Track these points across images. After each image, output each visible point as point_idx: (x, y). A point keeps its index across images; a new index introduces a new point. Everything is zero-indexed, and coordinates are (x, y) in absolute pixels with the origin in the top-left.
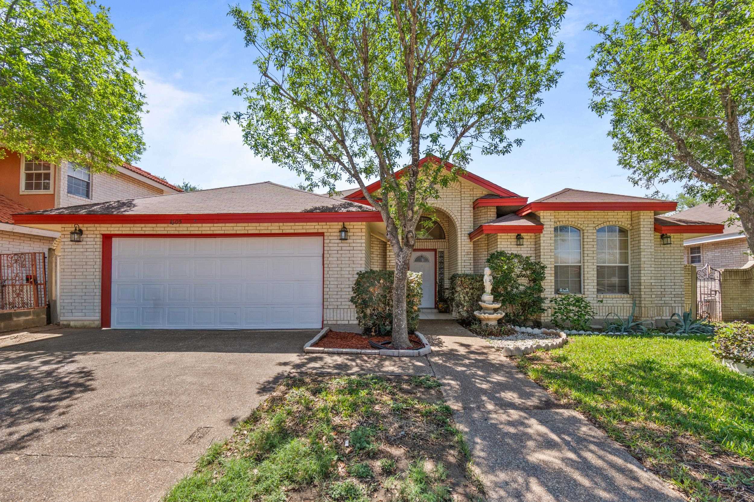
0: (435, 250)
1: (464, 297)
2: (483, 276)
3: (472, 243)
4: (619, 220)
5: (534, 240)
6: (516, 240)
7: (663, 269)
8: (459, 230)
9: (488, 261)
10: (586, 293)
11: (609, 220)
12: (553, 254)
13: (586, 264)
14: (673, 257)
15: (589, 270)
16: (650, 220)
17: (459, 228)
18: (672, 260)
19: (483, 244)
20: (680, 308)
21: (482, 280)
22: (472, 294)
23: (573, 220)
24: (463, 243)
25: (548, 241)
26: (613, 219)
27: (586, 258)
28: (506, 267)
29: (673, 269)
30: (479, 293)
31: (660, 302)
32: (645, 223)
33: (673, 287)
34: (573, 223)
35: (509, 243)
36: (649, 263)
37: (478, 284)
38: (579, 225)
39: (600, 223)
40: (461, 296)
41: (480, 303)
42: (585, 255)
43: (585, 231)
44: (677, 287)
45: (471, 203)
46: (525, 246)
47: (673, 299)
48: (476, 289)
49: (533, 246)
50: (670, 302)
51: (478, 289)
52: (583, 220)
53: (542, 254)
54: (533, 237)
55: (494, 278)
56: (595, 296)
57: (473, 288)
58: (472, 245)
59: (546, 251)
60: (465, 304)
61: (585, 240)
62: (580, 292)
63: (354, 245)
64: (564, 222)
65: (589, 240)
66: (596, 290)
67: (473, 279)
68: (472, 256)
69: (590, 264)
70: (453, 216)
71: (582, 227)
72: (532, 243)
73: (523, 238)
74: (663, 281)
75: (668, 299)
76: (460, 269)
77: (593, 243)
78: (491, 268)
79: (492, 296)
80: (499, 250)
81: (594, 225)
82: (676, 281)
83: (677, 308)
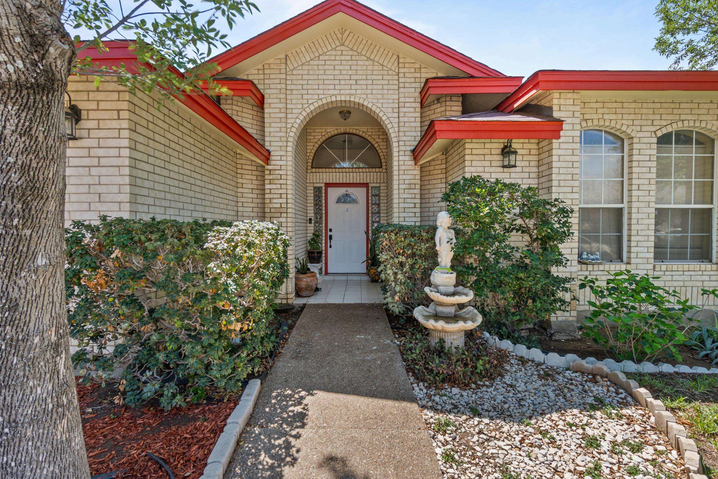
0: (366, 185)
1: (395, 274)
2: (435, 229)
3: (418, 168)
4: (702, 118)
5: (536, 158)
6: (500, 157)
8: (395, 145)
9: (446, 198)
10: (633, 261)
11: (683, 117)
12: (577, 183)
13: (634, 205)
15: (640, 216)
17: (395, 140)
19: (438, 169)
21: (433, 238)
22: (412, 267)
23: (613, 117)
24: (402, 168)
25: (568, 158)
27: (634, 193)
28: (486, 210)
30: (425, 264)
34: (613, 124)
35: (487, 164)
37: (423, 246)
38: (624, 128)
39: (664, 123)
40: (389, 272)
41: (427, 289)
42: (634, 187)
43: (635, 140)
45: (417, 94)
46: (518, 169)
48: (421, 256)
49: (535, 170)
51: (425, 257)
52: (632, 117)
53: (555, 183)
54: (533, 152)
55: (458, 232)
56: (651, 266)
57: (413, 255)
58: (417, 172)
59: (562, 177)
60: (398, 289)
61: (635, 158)
62: (620, 258)
63: (101, 152)
64: (596, 122)
65: (641, 158)
66: (652, 255)
67: (413, 235)
68: (418, 191)
69: (644, 205)
70: (384, 118)
71: (629, 131)
72: (533, 164)
73: (515, 153)
76: (396, 215)
77: (649, 164)
78: (451, 211)
79: (454, 275)
80: (468, 176)
81: (653, 129)
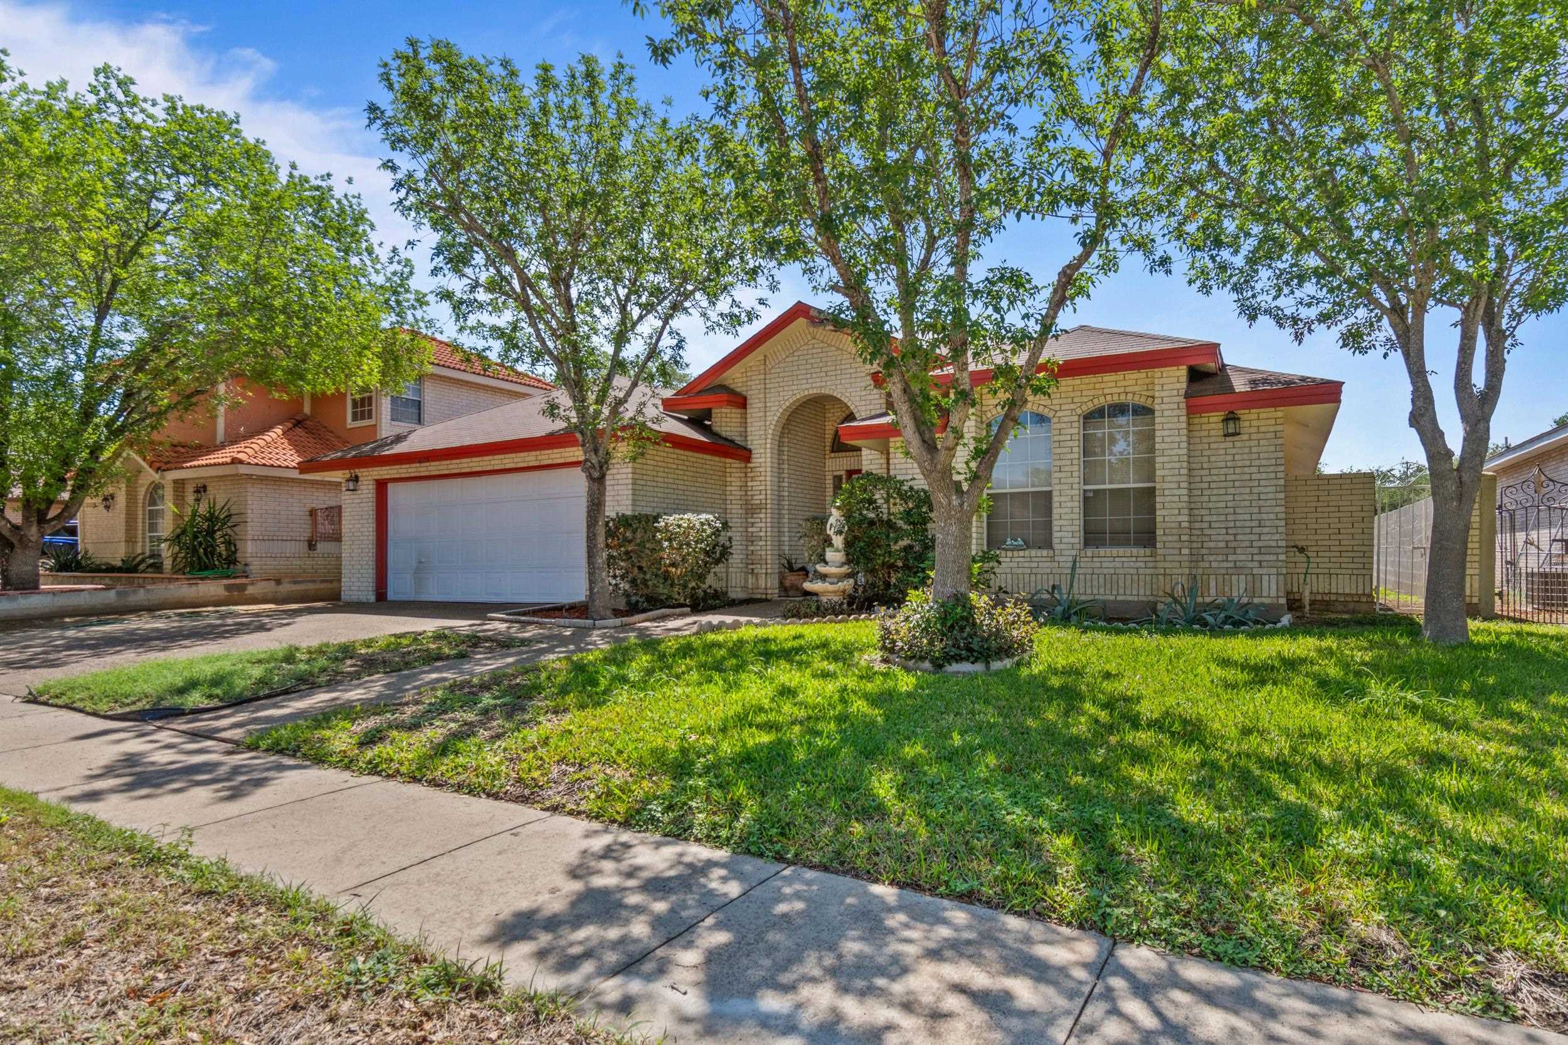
4: (1128, 390)
7: (1232, 491)
10: (1056, 546)
13: (1057, 487)
14: (1257, 463)
15: (1062, 499)
16: (1178, 386)
18: (1254, 470)
20: (1273, 578)
26: (1115, 390)
27: (1056, 475)
29: (1255, 490)
31: (1225, 565)
32: (1163, 394)
33: (1255, 530)
36: (1175, 479)
38: (1041, 409)
39: (1085, 399)
42: (1056, 469)
43: (1055, 420)
44: (1266, 530)
47: (1256, 558)
50: (1250, 565)
56: (1077, 552)
61: (1055, 438)
65: (1062, 438)
66: (1081, 540)
69: (1065, 487)
71: (1046, 411)
74: (1230, 518)
75: (1243, 557)
81: (1073, 407)
82: (1265, 516)
83: (1266, 578)
